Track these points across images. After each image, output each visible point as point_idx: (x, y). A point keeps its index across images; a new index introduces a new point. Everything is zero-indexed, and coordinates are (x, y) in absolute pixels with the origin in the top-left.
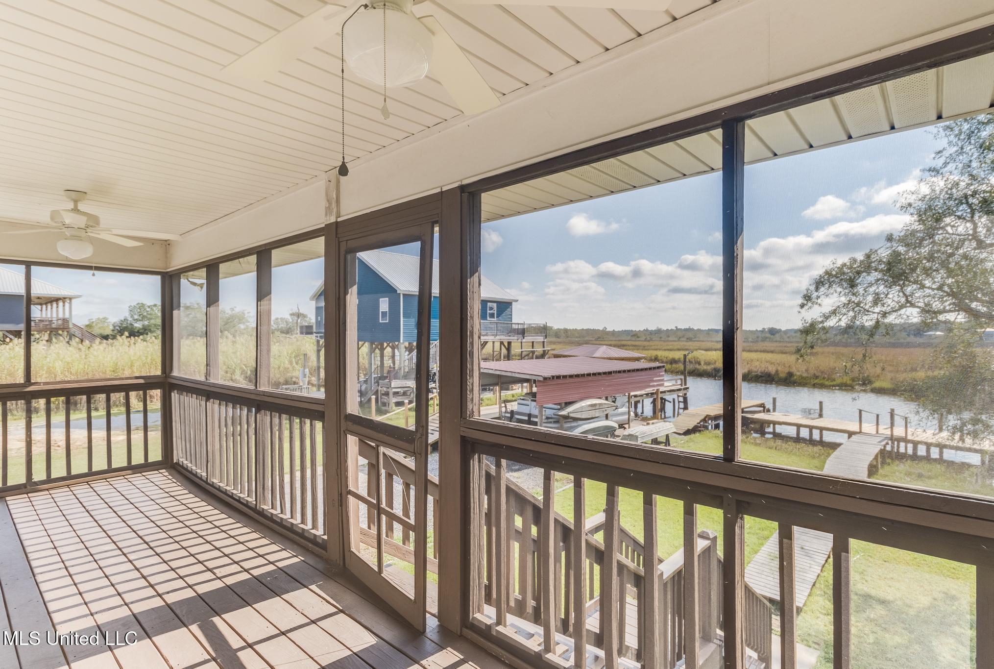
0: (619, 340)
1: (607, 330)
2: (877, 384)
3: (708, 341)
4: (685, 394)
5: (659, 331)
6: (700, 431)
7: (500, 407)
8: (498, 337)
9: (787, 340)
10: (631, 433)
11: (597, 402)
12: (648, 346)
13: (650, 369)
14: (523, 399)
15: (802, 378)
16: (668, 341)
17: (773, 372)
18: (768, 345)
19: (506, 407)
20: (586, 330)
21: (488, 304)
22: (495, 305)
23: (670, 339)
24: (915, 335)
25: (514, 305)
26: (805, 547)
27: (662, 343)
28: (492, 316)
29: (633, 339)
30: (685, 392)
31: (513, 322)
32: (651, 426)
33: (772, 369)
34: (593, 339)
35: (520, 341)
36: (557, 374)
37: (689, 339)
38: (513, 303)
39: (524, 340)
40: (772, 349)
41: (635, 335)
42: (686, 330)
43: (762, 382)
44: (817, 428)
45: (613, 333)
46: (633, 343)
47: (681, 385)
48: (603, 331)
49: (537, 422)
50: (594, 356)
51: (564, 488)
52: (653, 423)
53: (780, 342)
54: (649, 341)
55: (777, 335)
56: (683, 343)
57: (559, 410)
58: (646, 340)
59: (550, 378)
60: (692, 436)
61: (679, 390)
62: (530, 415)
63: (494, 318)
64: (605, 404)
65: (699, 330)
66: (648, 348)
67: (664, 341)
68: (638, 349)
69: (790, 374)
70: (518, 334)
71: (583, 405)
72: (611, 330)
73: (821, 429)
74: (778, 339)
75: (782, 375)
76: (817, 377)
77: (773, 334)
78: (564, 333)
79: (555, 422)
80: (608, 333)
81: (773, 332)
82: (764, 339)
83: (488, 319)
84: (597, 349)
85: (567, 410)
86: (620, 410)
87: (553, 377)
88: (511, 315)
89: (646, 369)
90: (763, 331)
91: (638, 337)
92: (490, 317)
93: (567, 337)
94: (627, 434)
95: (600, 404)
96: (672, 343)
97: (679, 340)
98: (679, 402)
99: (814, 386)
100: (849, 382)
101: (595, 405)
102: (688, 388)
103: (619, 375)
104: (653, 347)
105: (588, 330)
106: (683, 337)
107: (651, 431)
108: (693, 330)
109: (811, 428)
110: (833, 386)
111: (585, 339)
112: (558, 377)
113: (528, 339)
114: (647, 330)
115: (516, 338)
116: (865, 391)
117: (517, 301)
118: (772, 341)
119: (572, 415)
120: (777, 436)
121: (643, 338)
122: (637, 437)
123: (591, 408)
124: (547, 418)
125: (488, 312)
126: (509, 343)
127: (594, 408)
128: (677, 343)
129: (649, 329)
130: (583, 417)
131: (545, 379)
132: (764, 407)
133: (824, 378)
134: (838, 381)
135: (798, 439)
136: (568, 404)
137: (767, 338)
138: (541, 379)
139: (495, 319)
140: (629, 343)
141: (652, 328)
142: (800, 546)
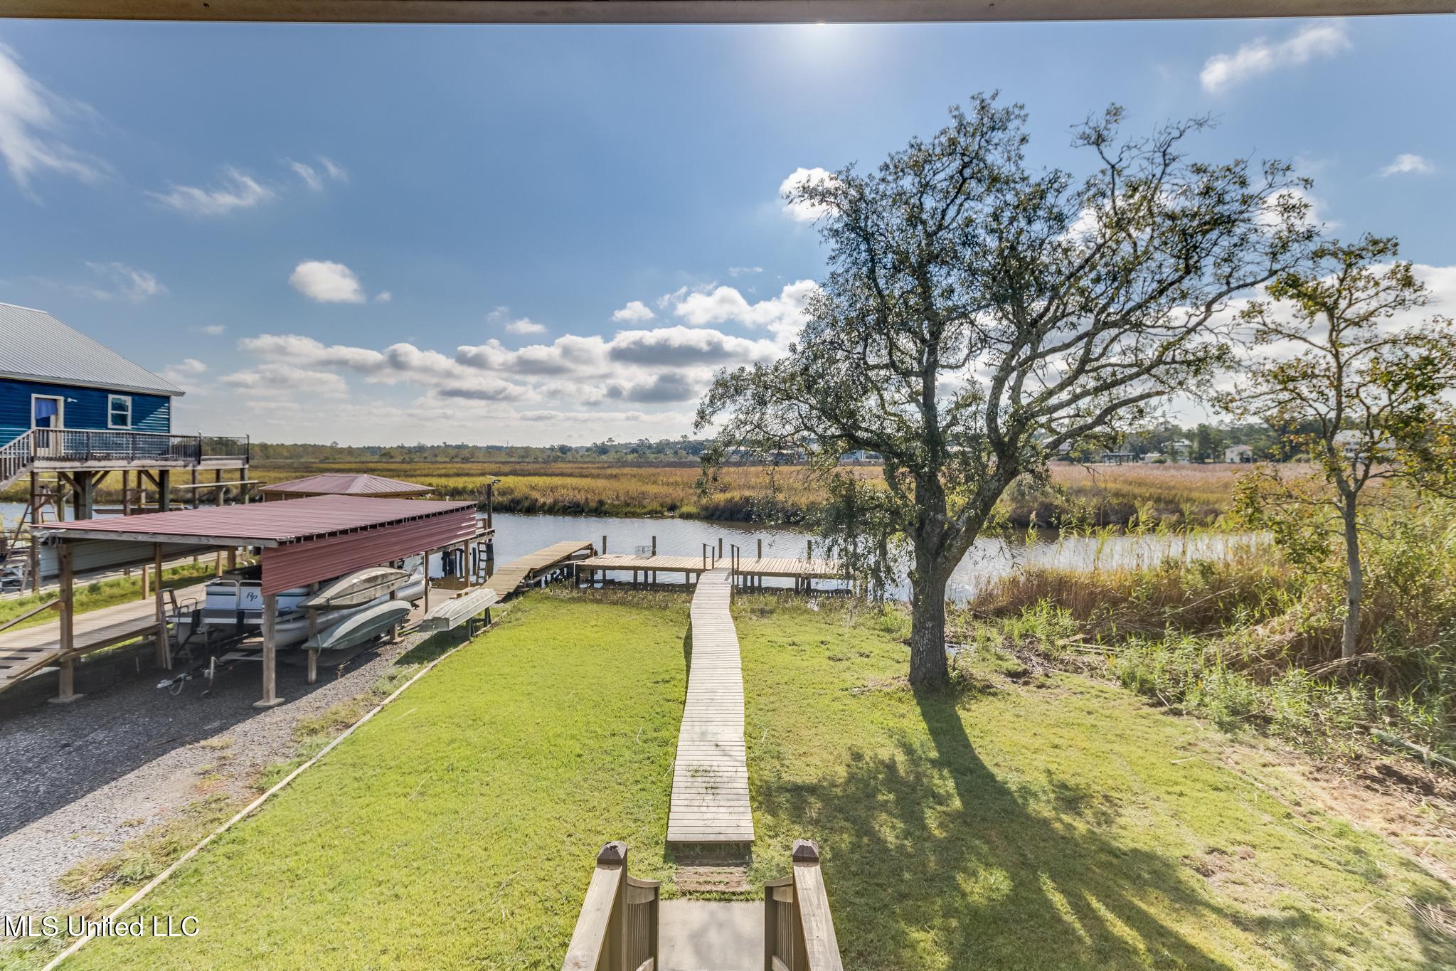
0: (363, 462)
1: (339, 446)
2: (685, 509)
3: (491, 462)
4: (490, 540)
5: (421, 449)
6: (523, 593)
7: (160, 603)
8: (136, 462)
9: (580, 459)
10: (437, 615)
11: (379, 573)
12: (410, 470)
13: (457, 510)
14: (220, 584)
15: (614, 506)
16: (436, 462)
17: (582, 502)
18: (561, 466)
19: (174, 601)
20: (301, 446)
21: (111, 397)
22: (128, 401)
23: (439, 459)
24: (693, 454)
25: (174, 401)
26: (720, 744)
27: (427, 465)
28: (121, 420)
29: (384, 460)
30: (490, 537)
31: (173, 432)
32: (464, 599)
33: (580, 497)
34: (317, 460)
35: (190, 468)
36: (307, 532)
37: (465, 460)
38: (174, 399)
39: (199, 468)
40: (570, 471)
41: (386, 454)
42: (458, 447)
43: (570, 514)
44: (650, 569)
45: (350, 451)
46: (385, 466)
47: (484, 527)
48: (331, 447)
49: (258, 626)
50: (348, 492)
51: (334, 744)
52: (466, 594)
53: (574, 462)
54: (409, 463)
55: (569, 454)
56: (458, 466)
57: (308, 594)
58: (403, 462)
59: (291, 542)
60: (515, 602)
61: (482, 535)
62: (241, 614)
63: (126, 424)
64: (392, 574)
65: (475, 447)
66: (412, 473)
67: (432, 463)
68: (399, 476)
69: (601, 503)
70: (186, 455)
71: (355, 581)
72: (345, 446)
73: (655, 570)
74: (570, 458)
75: (593, 505)
76: (628, 505)
77: (564, 453)
78: (261, 451)
79: (295, 620)
80: (341, 451)
81: (564, 449)
82: (556, 459)
83: (110, 425)
84: (353, 481)
85: (323, 595)
86: (414, 578)
87: (298, 539)
88: (168, 420)
89: (452, 511)
90: (552, 449)
91: (392, 457)
92: (114, 423)
93: (268, 457)
94: (430, 618)
95: (383, 576)
96: (443, 466)
97: (451, 462)
98: (480, 551)
99: (627, 515)
100: (659, 509)
101: (376, 578)
102: (493, 531)
103: (414, 523)
104: (418, 472)
105: (304, 447)
106: (457, 456)
107: (468, 606)
108: (467, 447)
109: (646, 569)
110: (645, 514)
111: (303, 460)
112: (309, 538)
113: (209, 464)
114: (403, 447)
115: (181, 463)
116: (672, 517)
117: (182, 394)
118: (564, 461)
119: (334, 602)
120: (608, 583)
121: (399, 459)
122: (447, 620)
123: (367, 585)
124: (282, 614)
125: (110, 412)
126: (164, 474)
127: (373, 584)
128: (449, 466)
129: (406, 445)
130: (355, 602)
131: (282, 543)
132: (592, 549)
133: (635, 506)
134: (649, 508)
135: (635, 586)
136: (325, 583)
137: (559, 457)
138: (274, 545)
139: (129, 427)
140: (379, 466)
141: (411, 443)
142: (713, 743)
